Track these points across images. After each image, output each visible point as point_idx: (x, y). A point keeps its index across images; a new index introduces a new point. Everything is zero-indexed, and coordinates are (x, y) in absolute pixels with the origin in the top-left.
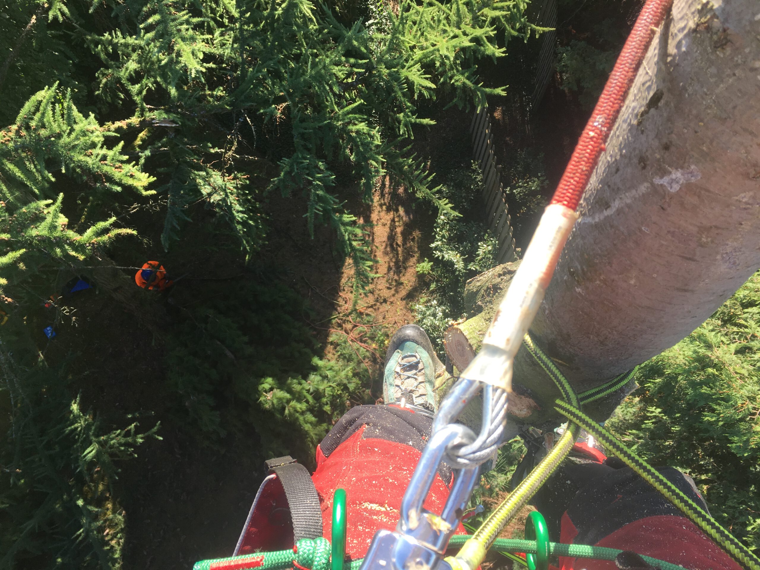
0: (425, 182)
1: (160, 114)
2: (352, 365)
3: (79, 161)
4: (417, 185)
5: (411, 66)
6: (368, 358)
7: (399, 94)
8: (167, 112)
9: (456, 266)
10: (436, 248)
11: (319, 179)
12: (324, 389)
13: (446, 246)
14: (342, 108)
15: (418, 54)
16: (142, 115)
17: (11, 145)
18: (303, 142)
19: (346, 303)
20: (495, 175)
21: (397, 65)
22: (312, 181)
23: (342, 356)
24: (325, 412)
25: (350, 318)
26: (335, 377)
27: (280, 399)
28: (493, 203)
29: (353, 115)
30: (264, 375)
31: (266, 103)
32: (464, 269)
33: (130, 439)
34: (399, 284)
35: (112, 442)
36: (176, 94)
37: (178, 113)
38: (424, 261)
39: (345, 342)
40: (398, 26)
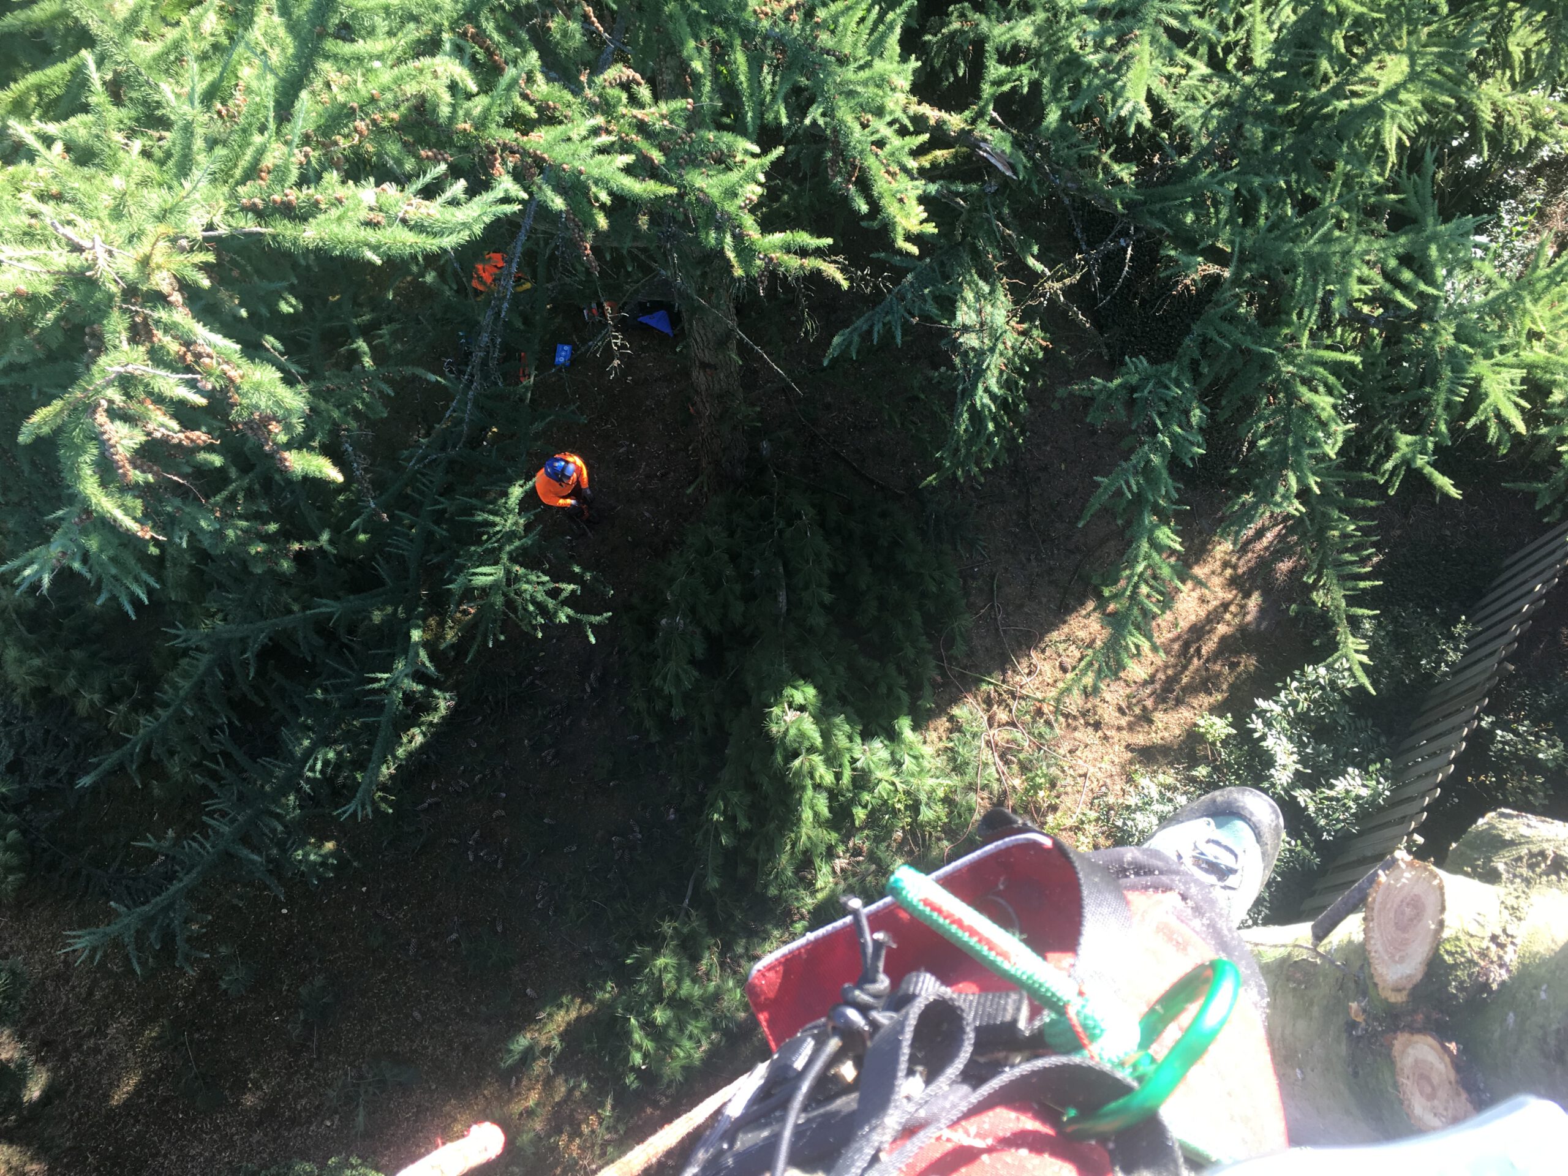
0: (1350, 584)
1: (1003, 139)
2: (955, 780)
3: (842, 122)
4: (1329, 576)
5: (1505, 365)
6: (991, 793)
7: (1442, 397)
8: (1017, 143)
9: (1272, 771)
10: (1261, 714)
11: (1173, 437)
12: (880, 781)
13: (1285, 724)
14: (1316, 347)
15: (1537, 353)
16: (973, 122)
17: (766, 24)
18: (1197, 355)
19: (1029, 674)
20: (1487, 675)
21: (1480, 344)
22: (1158, 430)
23: (951, 754)
24: (851, 816)
25: (1014, 705)
26: (913, 775)
27: (802, 735)
28: (1437, 721)
29: (1326, 373)
30: (808, 677)
31: (1189, 243)
32: (1284, 789)
33: (551, 603)
34: (1146, 718)
35: (525, 586)
36: (1054, 125)
37: (1031, 158)
38: (1221, 716)
39: (975, 736)
40: (1540, 280)
